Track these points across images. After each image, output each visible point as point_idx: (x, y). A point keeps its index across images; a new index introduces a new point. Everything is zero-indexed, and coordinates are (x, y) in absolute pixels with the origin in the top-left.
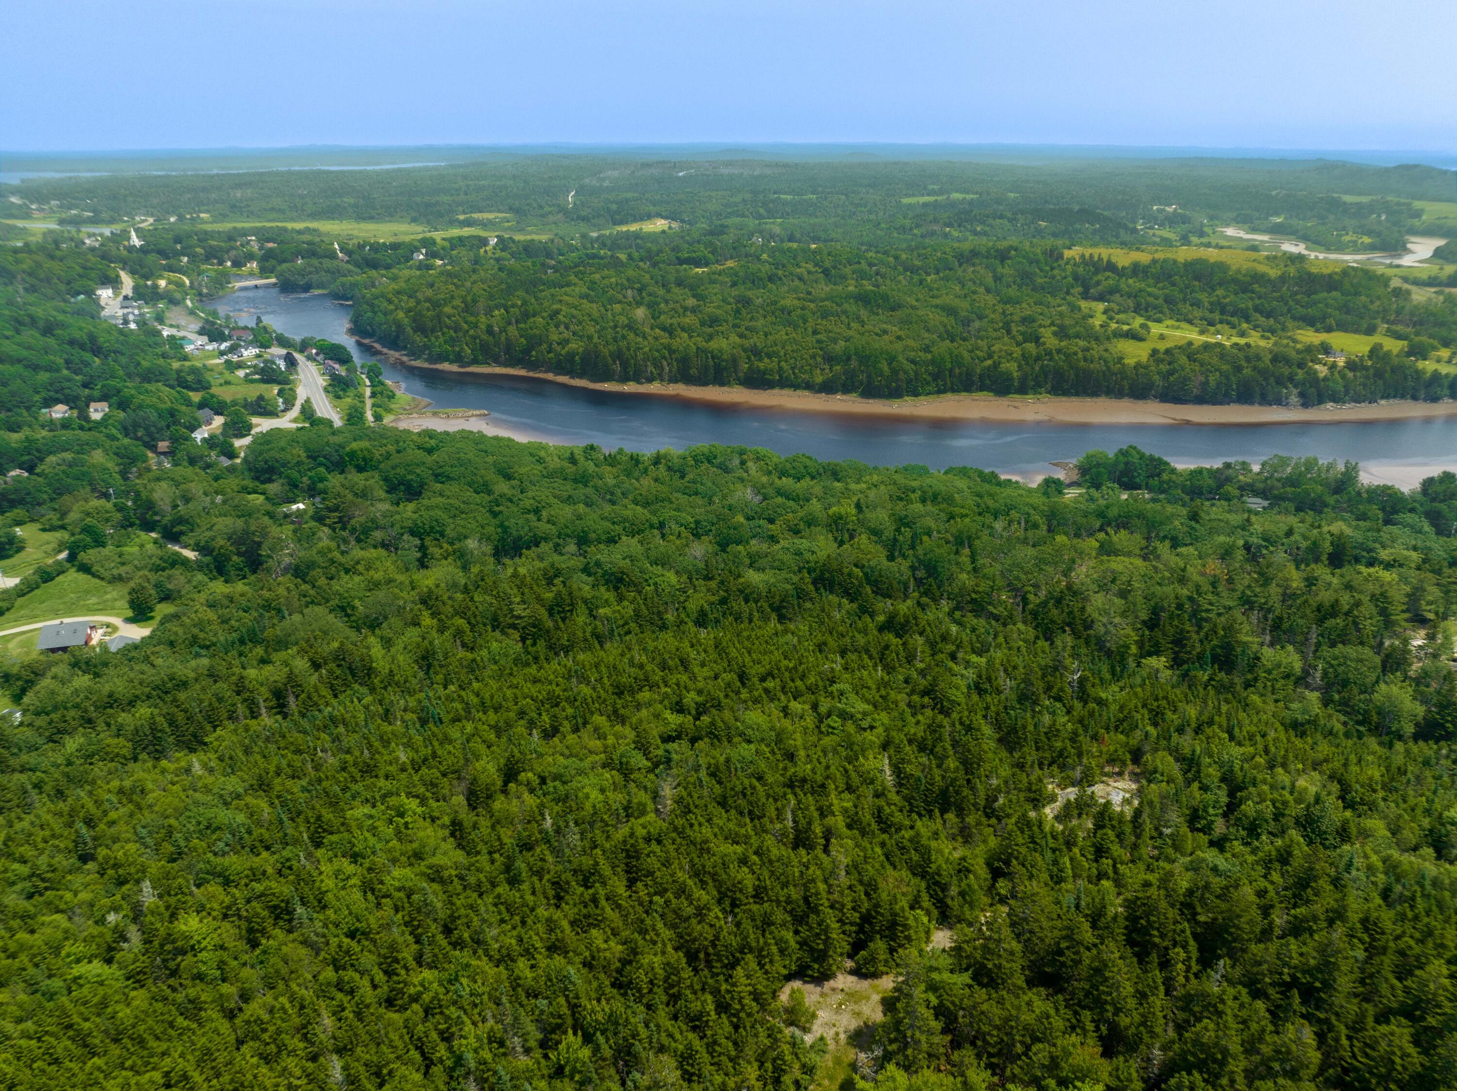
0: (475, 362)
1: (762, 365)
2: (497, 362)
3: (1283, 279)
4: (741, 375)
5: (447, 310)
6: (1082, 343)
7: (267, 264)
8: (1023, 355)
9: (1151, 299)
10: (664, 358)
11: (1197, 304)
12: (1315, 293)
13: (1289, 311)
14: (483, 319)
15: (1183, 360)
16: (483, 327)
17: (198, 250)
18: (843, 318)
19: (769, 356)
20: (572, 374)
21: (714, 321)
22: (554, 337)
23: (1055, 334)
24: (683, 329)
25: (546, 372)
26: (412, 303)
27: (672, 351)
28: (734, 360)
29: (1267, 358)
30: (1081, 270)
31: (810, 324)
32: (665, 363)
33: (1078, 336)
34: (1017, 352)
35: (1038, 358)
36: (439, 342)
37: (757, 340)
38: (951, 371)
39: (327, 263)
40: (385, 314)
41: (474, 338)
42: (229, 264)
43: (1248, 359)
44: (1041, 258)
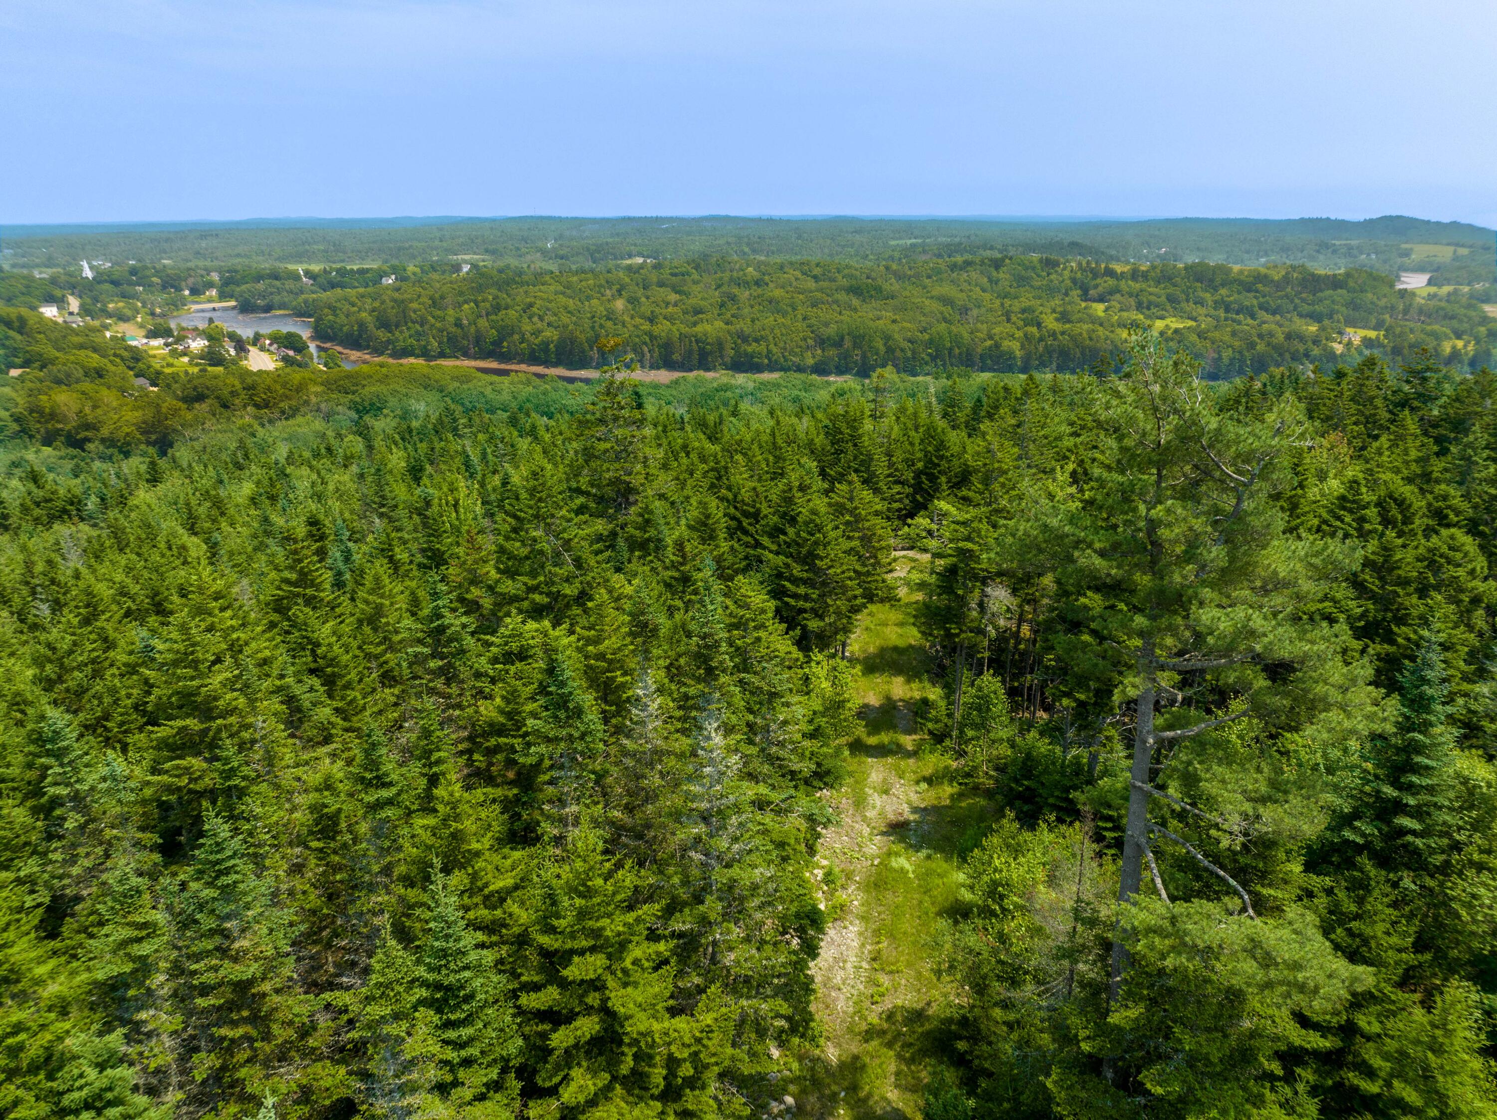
0: (442, 355)
1: (749, 349)
2: (466, 355)
3: (1286, 279)
4: (728, 360)
5: (414, 305)
6: (1085, 327)
7: (227, 289)
8: (1025, 335)
9: (1152, 298)
10: (645, 343)
11: (1200, 302)
12: (1321, 291)
13: (1295, 308)
14: (451, 312)
15: (1194, 338)
16: (452, 320)
17: (155, 279)
18: (835, 306)
19: (756, 340)
20: (546, 363)
21: (698, 311)
22: (527, 327)
23: (1057, 320)
24: (665, 318)
25: (519, 363)
26: (377, 304)
27: (652, 337)
28: (720, 345)
29: (1281, 337)
30: (1079, 275)
31: (801, 311)
32: (646, 349)
33: (1080, 321)
34: (1019, 334)
35: (1041, 339)
36: (403, 337)
37: (744, 326)
38: (950, 350)
39: (290, 284)
40: (347, 316)
41: (441, 331)
42: (187, 292)
43: (1260, 336)
44: (1038, 266)
